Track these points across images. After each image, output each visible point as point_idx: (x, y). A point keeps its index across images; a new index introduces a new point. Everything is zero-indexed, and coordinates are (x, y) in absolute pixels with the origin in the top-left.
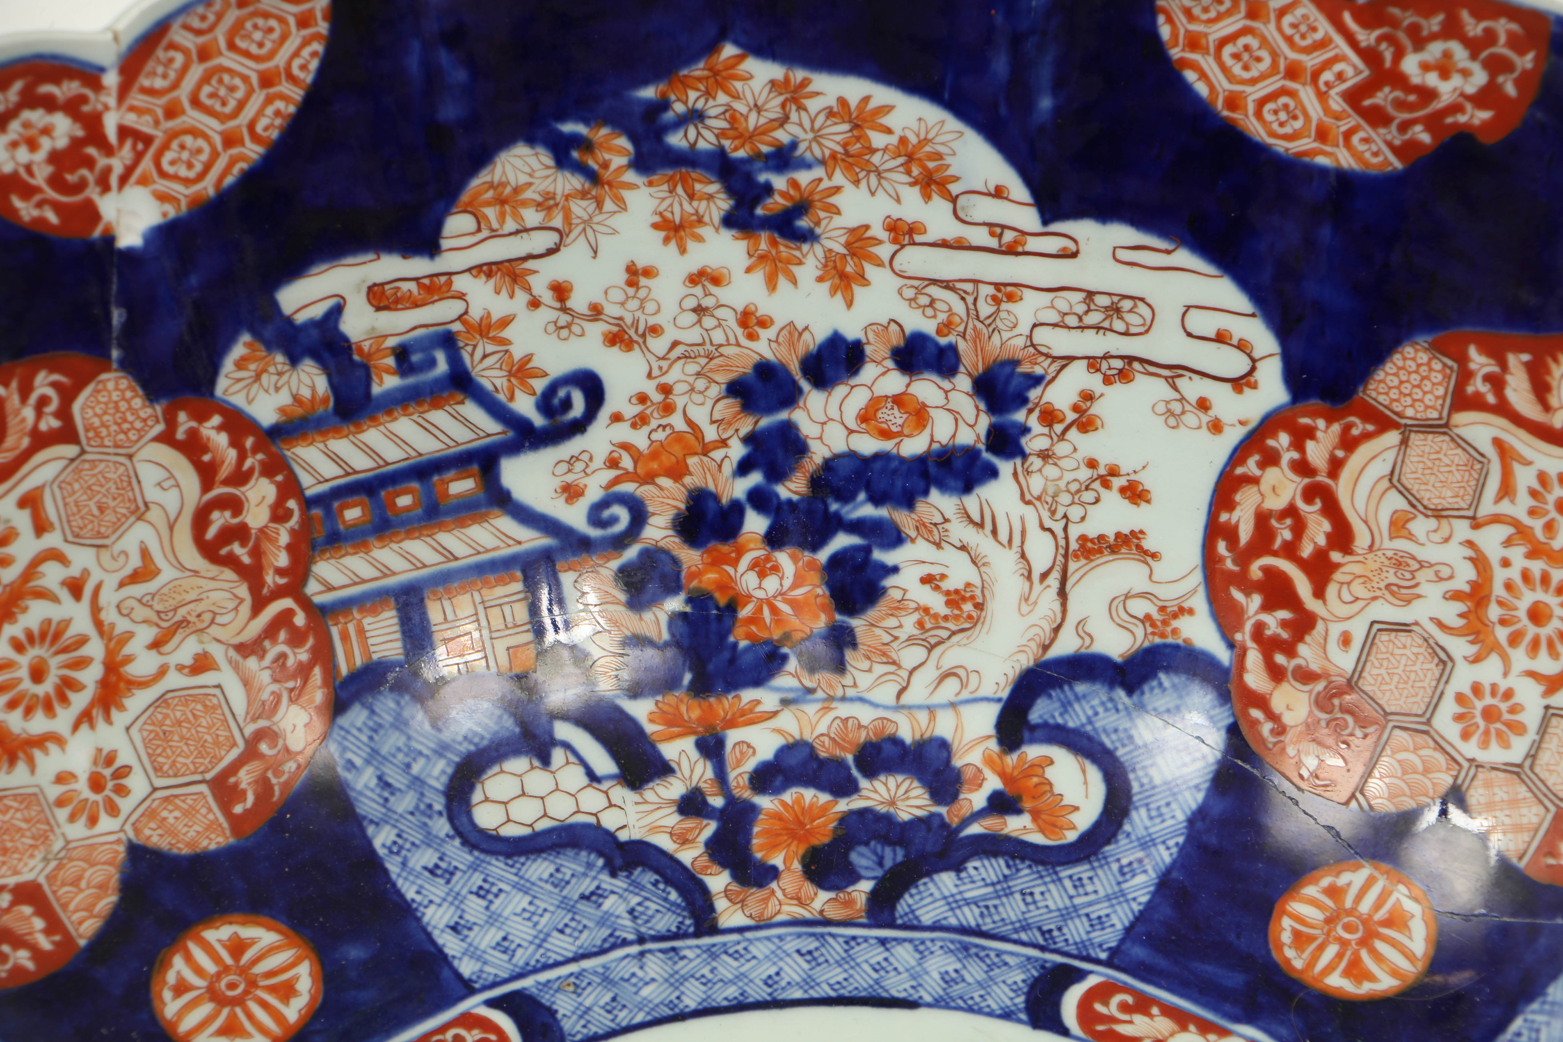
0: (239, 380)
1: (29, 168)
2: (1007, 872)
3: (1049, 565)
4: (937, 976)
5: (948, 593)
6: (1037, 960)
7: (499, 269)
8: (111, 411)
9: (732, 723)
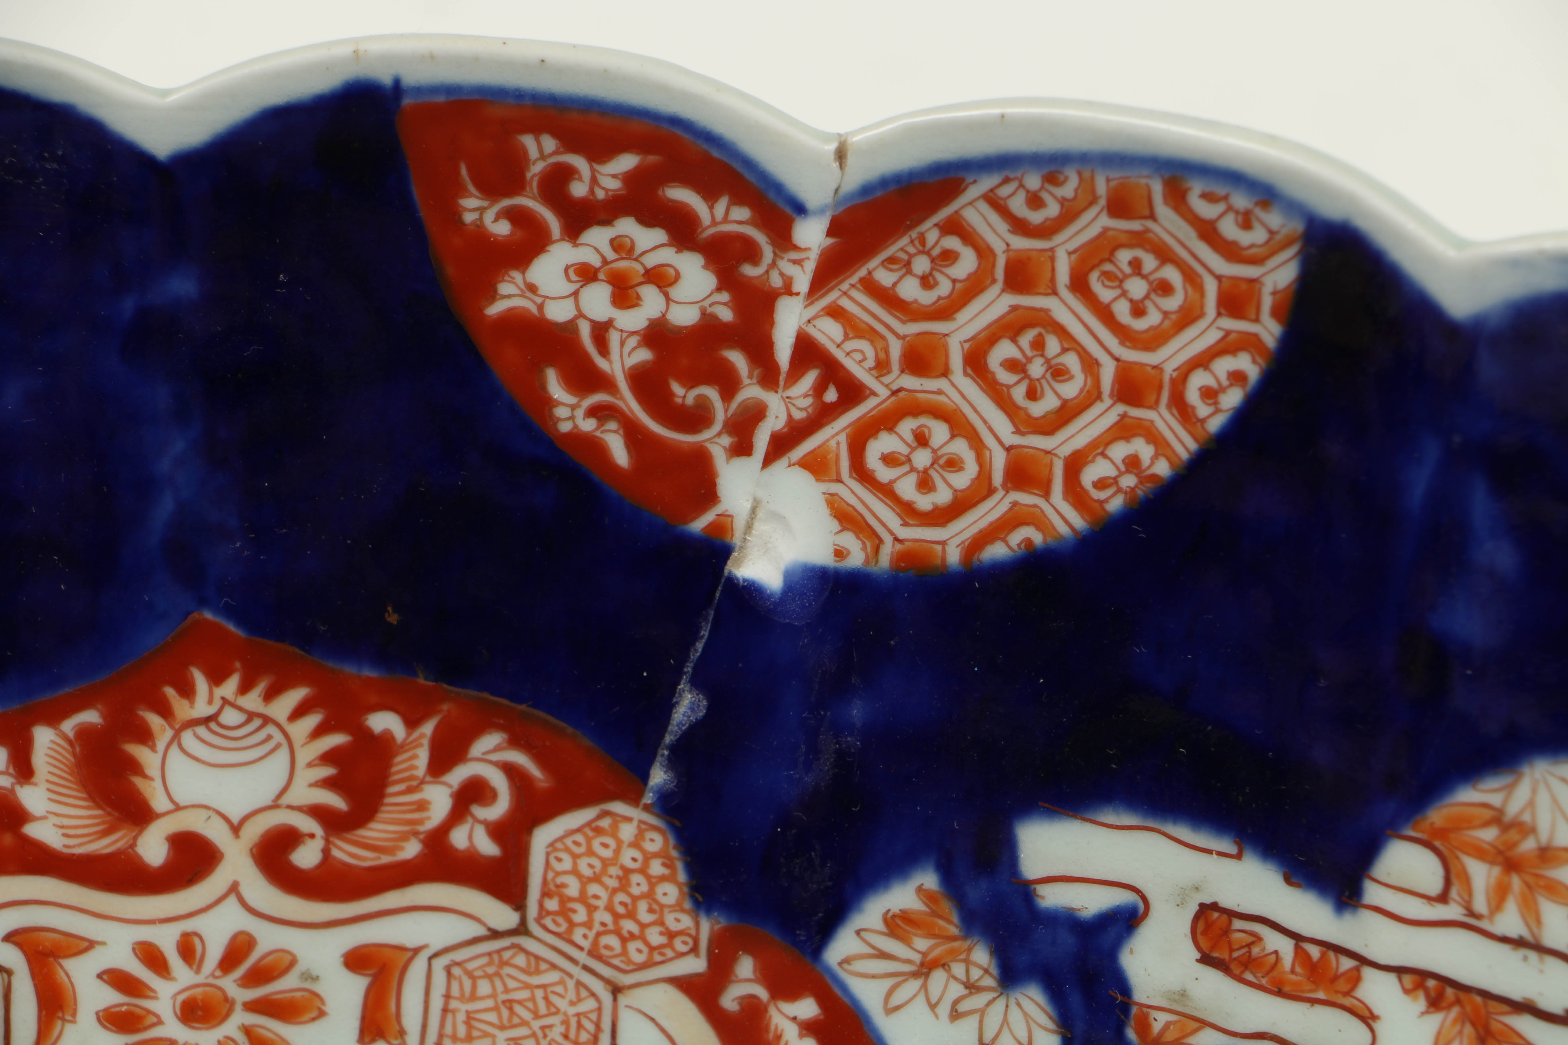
0: (883, 955)
1: (601, 331)
7: (1458, 1001)
8: (613, 883)
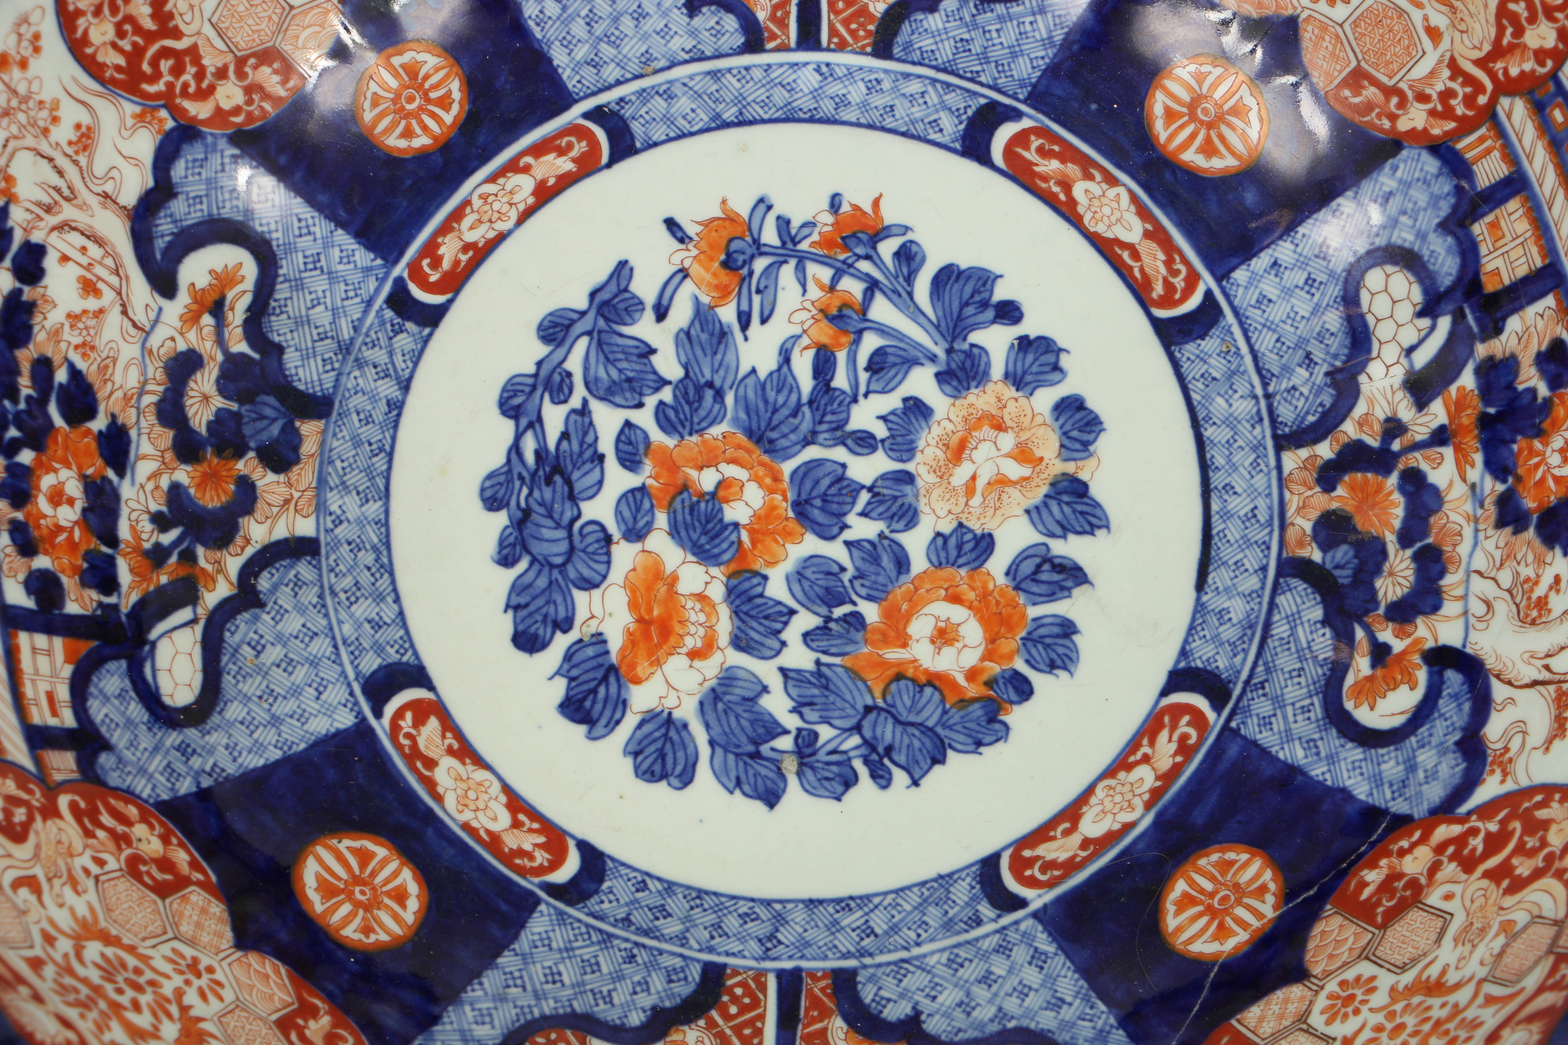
2: (1321, 657)
3: (1555, 670)
4: (1225, 605)
5: (1546, 597)
6: (1237, 678)
9: (1457, 449)
